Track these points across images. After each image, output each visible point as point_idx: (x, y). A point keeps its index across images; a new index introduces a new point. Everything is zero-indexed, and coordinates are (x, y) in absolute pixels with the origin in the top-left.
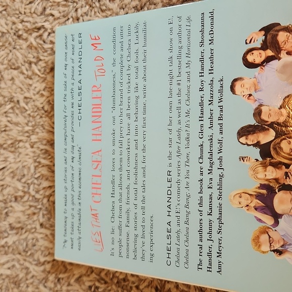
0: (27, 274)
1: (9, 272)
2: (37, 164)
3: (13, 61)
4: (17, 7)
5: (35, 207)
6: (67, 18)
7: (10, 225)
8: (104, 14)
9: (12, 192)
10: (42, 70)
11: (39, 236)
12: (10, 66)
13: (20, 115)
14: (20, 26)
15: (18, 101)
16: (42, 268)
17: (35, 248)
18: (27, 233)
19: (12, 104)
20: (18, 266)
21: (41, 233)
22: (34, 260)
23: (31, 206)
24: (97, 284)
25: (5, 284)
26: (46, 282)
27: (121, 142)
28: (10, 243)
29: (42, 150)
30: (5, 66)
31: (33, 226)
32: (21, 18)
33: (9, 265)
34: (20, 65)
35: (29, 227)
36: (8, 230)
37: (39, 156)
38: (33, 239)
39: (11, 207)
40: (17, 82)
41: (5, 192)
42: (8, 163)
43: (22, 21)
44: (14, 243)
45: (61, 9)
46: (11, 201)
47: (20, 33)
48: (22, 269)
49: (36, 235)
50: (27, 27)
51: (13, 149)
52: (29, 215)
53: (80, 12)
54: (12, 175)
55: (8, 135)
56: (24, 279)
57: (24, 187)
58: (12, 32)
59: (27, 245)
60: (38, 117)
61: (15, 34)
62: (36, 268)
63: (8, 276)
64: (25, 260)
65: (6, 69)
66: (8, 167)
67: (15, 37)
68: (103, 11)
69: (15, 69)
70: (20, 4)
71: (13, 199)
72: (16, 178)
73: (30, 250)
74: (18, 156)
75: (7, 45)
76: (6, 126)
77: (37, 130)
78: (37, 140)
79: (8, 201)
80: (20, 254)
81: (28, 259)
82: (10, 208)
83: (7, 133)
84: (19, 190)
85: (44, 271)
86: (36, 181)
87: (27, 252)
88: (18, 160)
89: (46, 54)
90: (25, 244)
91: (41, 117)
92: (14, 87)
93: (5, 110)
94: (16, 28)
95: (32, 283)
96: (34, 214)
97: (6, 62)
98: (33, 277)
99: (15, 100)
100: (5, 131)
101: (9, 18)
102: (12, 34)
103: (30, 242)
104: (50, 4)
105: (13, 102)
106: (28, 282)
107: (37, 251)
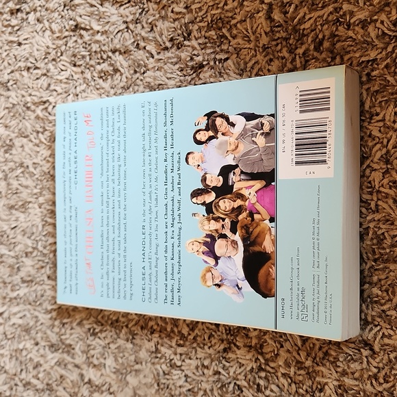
0: (37, 322)
1: (20, 322)
2: (44, 223)
3: (23, 130)
4: (26, 82)
5: (43, 261)
6: (67, 94)
7: (22, 278)
8: (98, 92)
9: (23, 248)
10: (48, 139)
11: (47, 287)
12: (21, 134)
13: (29, 179)
14: (29, 99)
15: (28, 166)
16: (49, 316)
17: (43, 298)
18: (37, 285)
19: (22, 169)
20: (28, 315)
21: (48, 285)
22: (43, 309)
23: (39, 261)
24: (95, 326)
25: (18, 333)
26: (53, 328)
27: (107, 202)
28: (22, 295)
29: (48, 210)
30: (16, 135)
31: (42, 278)
32: (29, 92)
33: (21, 315)
34: (29, 134)
35: (38, 280)
36: (20, 283)
37: (45, 216)
38: (41, 290)
39: (22, 262)
40: (26, 149)
41: (17, 249)
42: (19, 222)
43: (30, 95)
44: (25, 295)
45: (63, 86)
46: (22, 257)
47: (29, 105)
48: (32, 318)
49: (44, 286)
50: (34, 100)
51: (23, 210)
52: (38, 269)
53: (79, 89)
54: (23, 233)
55: (19, 197)
56: (34, 327)
57: (33, 244)
58: (22, 103)
59: (36, 296)
60: (45, 180)
61: (24, 106)
62: (45, 316)
63: (20, 326)
64: (35, 310)
65: (17, 137)
66: (19, 226)
67: (24, 109)
68: (97, 89)
69: (24, 137)
70: (28, 80)
71: (24, 255)
72: (27, 235)
73: (39, 300)
74: (28, 216)
75: (17, 115)
76: (17, 189)
77: (44, 192)
78: (44, 202)
79: (20, 256)
80: (30, 304)
81: (37, 308)
82: (22, 264)
83: (18, 195)
84: (29, 247)
85: (51, 319)
86: (43, 238)
87: (36, 302)
88: (28, 219)
89: (50, 125)
90: (34, 295)
91: (48, 181)
92: (24, 154)
93: (17, 174)
94: (25, 100)
95: (40, 330)
96: (42, 267)
97: (16, 131)
98: (42, 324)
99: (25, 165)
100: (16, 193)
101: (19, 91)
102: (22, 106)
103: (39, 293)
104: (54, 81)
105: (23, 167)
106: (37, 329)
107: (45, 301)
